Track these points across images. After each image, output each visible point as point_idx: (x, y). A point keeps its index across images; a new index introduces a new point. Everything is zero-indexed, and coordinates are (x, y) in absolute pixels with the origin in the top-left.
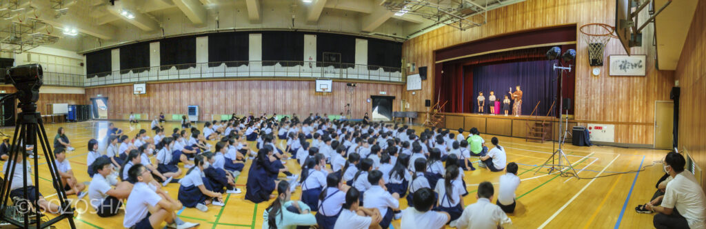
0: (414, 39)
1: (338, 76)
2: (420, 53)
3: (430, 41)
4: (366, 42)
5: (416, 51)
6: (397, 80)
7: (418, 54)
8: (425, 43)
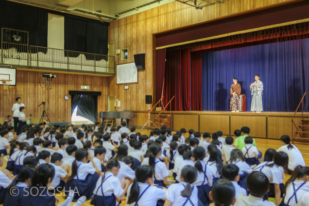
0: (126, 18)
1: (24, 63)
2: (134, 36)
3: (149, 23)
4: (62, 19)
5: (129, 34)
6: (103, 70)
7: (131, 38)
8: (141, 23)
